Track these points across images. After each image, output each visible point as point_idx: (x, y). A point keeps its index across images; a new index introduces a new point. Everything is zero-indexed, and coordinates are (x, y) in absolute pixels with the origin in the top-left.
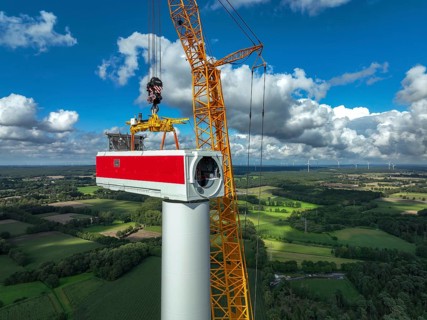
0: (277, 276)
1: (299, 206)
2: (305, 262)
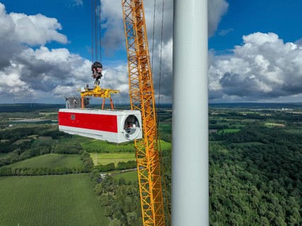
0: (102, 175)
2: (120, 163)
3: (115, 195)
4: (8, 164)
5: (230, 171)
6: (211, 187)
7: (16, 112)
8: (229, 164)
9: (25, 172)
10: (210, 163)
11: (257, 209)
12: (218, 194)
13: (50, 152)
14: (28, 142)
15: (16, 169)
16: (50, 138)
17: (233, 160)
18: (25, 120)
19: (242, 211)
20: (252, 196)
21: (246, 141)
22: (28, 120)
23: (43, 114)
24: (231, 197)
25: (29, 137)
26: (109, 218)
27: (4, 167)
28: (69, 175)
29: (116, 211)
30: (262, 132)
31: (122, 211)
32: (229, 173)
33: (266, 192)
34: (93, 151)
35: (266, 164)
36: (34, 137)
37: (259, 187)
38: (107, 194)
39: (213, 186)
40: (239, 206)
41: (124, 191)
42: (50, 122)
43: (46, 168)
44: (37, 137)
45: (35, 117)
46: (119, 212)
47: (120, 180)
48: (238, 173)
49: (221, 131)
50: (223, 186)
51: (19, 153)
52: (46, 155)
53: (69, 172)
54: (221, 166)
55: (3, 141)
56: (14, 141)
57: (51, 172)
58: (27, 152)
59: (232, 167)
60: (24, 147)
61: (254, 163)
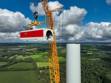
0: (40, 71)
1: (44, 53)
2: (47, 67)
3: (45, 79)
4: (7, 66)
5: (89, 70)
6: (82, 78)
7: (10, 46)
8: (88, 68)
9: (13, 70)
10: (81, 67)
12: (84, 80)
13: (22, 62)
14: (14, 58)
15: (9, 69)
16: (22, 56)
17: (90, 66)
18: (14, 49)
20: (98, 82)
21: (95, 58)
23: (20, 46)
25: (15, 55)
27: (5, 68)
30: (101, 54)
33: (104, 80)
34: (38, 61)
35: (103, 68)
36: (16, 55)
38: (42, 79)
39: (83, 77)
42: (22, 50)
43: (20, 68)
44: (18, 56)
45: (17, 48)
47: (47, 74)
48: (92, 72)
49: (85, 54)
50: (86, 77)
51: (11, 62)
52: (20, 63)
53: (28, 70)
54: (86, 68)
55: (5, 57)
56: (9, 57)
57: (22, 70)
58: (14, 62)
59: (90, 69)
60: (13, 60)
61: (98, 68)
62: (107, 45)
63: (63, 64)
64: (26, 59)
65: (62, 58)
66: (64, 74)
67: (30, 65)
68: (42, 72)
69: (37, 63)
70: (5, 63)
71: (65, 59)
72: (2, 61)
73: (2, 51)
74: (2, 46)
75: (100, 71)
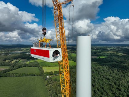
0: (47, 77)
2: (55, 72)
3: (53, 86)
4: (9, 71)
5: (103, 76)
7: (12, 48)
8: (102, 73)
9: (16, 75)
11: (114, 94)
12: (97, 86)
13: (26, 66)
14: (17, 62)
15: (12, 74)
16: (26, 60)
17: (104, 71)
18: (16, 52)
19: (108, 94)
20: (112, 88)
21: (109, 62)
22: (17, 52)
24: (102, 88)
25: (17, 59)
26: (50, 96)
27: (7, 72)
28: (34, 77)
29: (53, 93)
31: (56, 93)
32: (102, 77)
33: (118, 86)
34: (44, 66)
35: (119, 73)
37: (115, 83)
39: (95, 83)
40: (106, 92)
41: (57, 84)
42: (26, 53)
43: (24, 73)
44: (21, 60)
45: (20, 51)
46: (55, 94)
47: (55, 79)
48: (106, 77)
49: (99, 57)
50: (99, 83)
51: (13, 66)
52: (24, 68)
53: (34, 75)
54: (99, 73)
55: (7, 61)
56: (12, 61)
57: (26, 75)
58: (17, 66)
59: (103, 74)
60: (15, 64)
61: (113, 73)
62: (125, 47)
63: (73, 68)
64: (30, 63)
65: (72, 61)
66: (74, 80)
67: (35, 70)
68: (50, 77)
69: (43, 68)
70: (7, 68)
71: (75, 63)
72: (3, 66)
73: (2, 54)
74: (2, 48)
75: (115, 76)
